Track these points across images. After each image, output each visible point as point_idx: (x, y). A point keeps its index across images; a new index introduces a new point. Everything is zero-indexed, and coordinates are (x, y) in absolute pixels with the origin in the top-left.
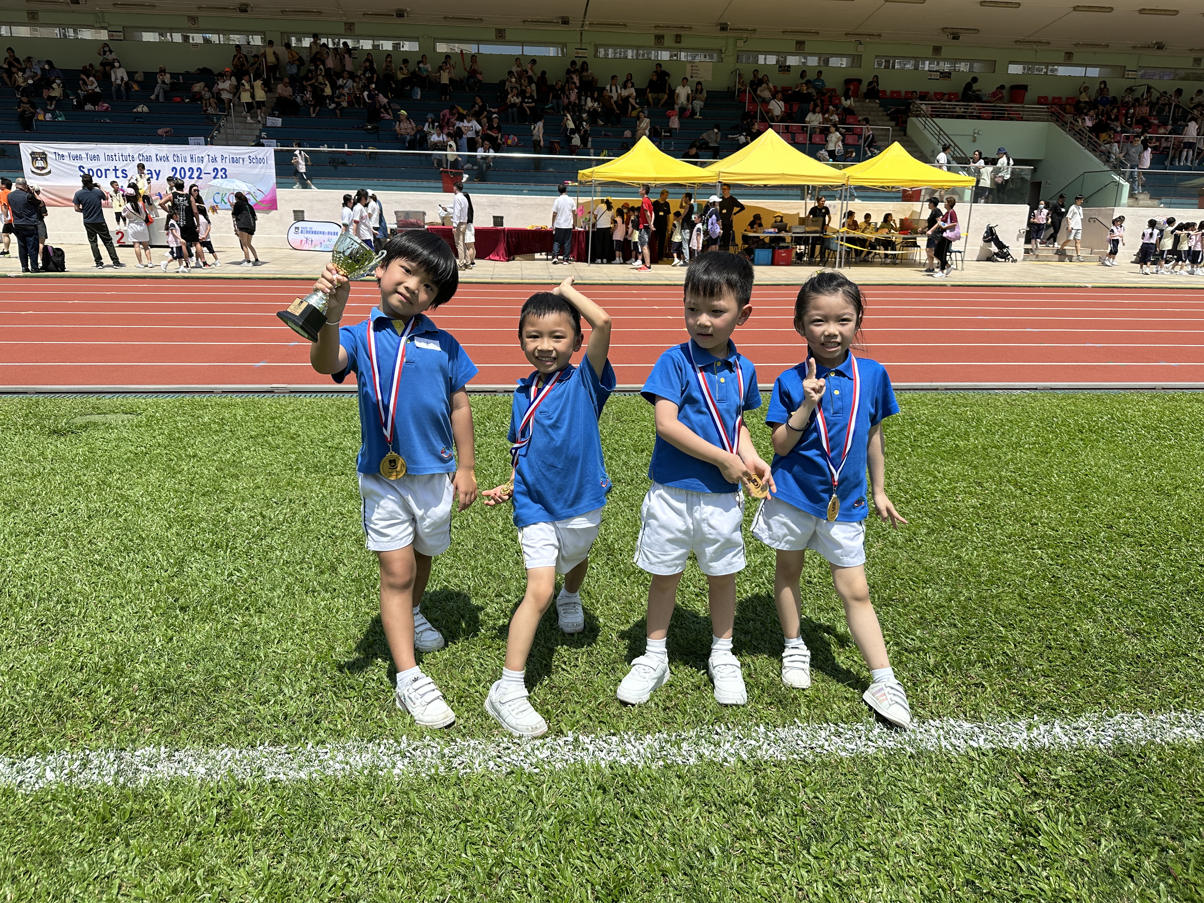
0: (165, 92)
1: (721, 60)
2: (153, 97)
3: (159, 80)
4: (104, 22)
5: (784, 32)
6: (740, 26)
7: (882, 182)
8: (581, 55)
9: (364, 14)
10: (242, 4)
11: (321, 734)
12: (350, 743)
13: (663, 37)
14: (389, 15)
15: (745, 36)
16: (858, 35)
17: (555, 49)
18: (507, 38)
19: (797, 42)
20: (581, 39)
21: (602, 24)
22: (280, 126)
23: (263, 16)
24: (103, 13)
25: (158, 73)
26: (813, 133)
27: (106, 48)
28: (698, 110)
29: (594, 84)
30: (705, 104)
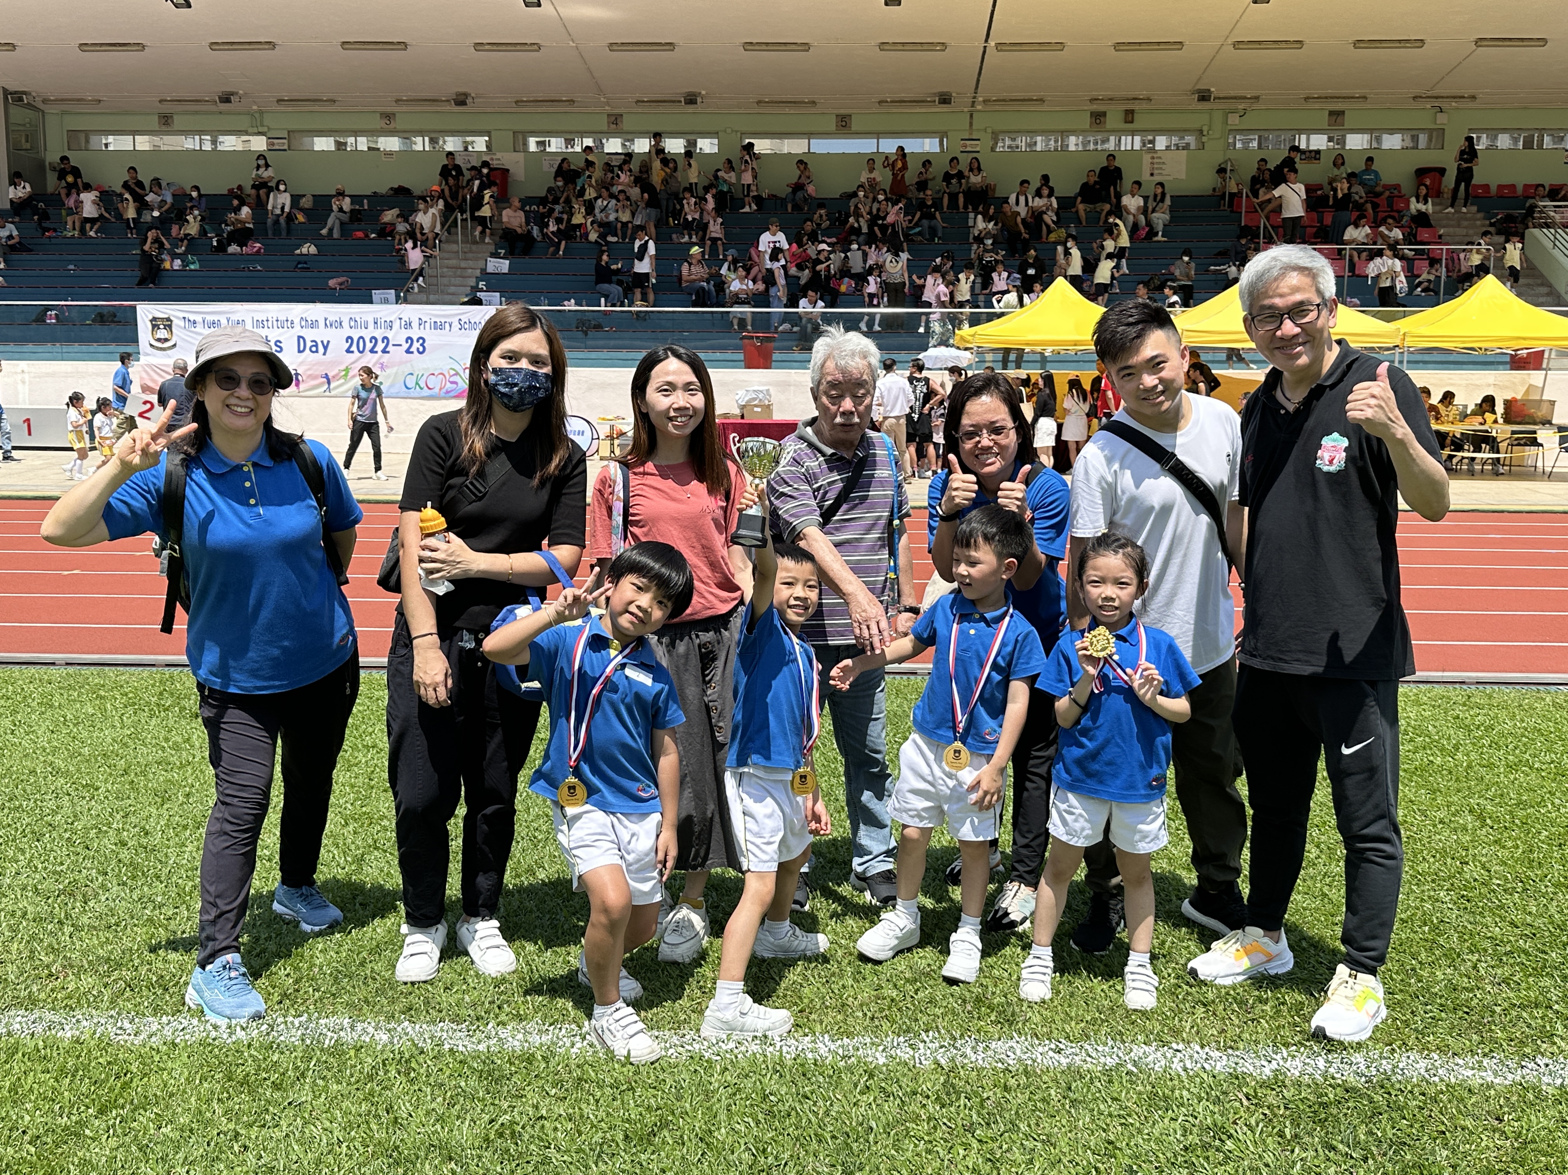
0: (342, 224)
1: (1203, 147)
2: (324, 232)
3: (335, 208)
4: (262, 125)
5: (1306, 99)
6: (1232, 93)
7: (1464, 342)
8: (969, 149)
9: (638, 102)
10: (459, 94)
11: (503, 1017)
12: (531, 1026)
13: (1104, 114)
14: (673, 102)
15: (1241, 107)
16: (1436, 98)
17: (927, 141)
18: (854, 128)
19: (1331, 113)
20: (971, 124)
21: (1004, 100)
22: (506, 271)
23: (489, 110)
24: (261, 113)
25: (334, 196)
26: (1356, 258)
27: (262, 162)
28: (1160, 228)
29: (990, 193)
30: (1171, 217)
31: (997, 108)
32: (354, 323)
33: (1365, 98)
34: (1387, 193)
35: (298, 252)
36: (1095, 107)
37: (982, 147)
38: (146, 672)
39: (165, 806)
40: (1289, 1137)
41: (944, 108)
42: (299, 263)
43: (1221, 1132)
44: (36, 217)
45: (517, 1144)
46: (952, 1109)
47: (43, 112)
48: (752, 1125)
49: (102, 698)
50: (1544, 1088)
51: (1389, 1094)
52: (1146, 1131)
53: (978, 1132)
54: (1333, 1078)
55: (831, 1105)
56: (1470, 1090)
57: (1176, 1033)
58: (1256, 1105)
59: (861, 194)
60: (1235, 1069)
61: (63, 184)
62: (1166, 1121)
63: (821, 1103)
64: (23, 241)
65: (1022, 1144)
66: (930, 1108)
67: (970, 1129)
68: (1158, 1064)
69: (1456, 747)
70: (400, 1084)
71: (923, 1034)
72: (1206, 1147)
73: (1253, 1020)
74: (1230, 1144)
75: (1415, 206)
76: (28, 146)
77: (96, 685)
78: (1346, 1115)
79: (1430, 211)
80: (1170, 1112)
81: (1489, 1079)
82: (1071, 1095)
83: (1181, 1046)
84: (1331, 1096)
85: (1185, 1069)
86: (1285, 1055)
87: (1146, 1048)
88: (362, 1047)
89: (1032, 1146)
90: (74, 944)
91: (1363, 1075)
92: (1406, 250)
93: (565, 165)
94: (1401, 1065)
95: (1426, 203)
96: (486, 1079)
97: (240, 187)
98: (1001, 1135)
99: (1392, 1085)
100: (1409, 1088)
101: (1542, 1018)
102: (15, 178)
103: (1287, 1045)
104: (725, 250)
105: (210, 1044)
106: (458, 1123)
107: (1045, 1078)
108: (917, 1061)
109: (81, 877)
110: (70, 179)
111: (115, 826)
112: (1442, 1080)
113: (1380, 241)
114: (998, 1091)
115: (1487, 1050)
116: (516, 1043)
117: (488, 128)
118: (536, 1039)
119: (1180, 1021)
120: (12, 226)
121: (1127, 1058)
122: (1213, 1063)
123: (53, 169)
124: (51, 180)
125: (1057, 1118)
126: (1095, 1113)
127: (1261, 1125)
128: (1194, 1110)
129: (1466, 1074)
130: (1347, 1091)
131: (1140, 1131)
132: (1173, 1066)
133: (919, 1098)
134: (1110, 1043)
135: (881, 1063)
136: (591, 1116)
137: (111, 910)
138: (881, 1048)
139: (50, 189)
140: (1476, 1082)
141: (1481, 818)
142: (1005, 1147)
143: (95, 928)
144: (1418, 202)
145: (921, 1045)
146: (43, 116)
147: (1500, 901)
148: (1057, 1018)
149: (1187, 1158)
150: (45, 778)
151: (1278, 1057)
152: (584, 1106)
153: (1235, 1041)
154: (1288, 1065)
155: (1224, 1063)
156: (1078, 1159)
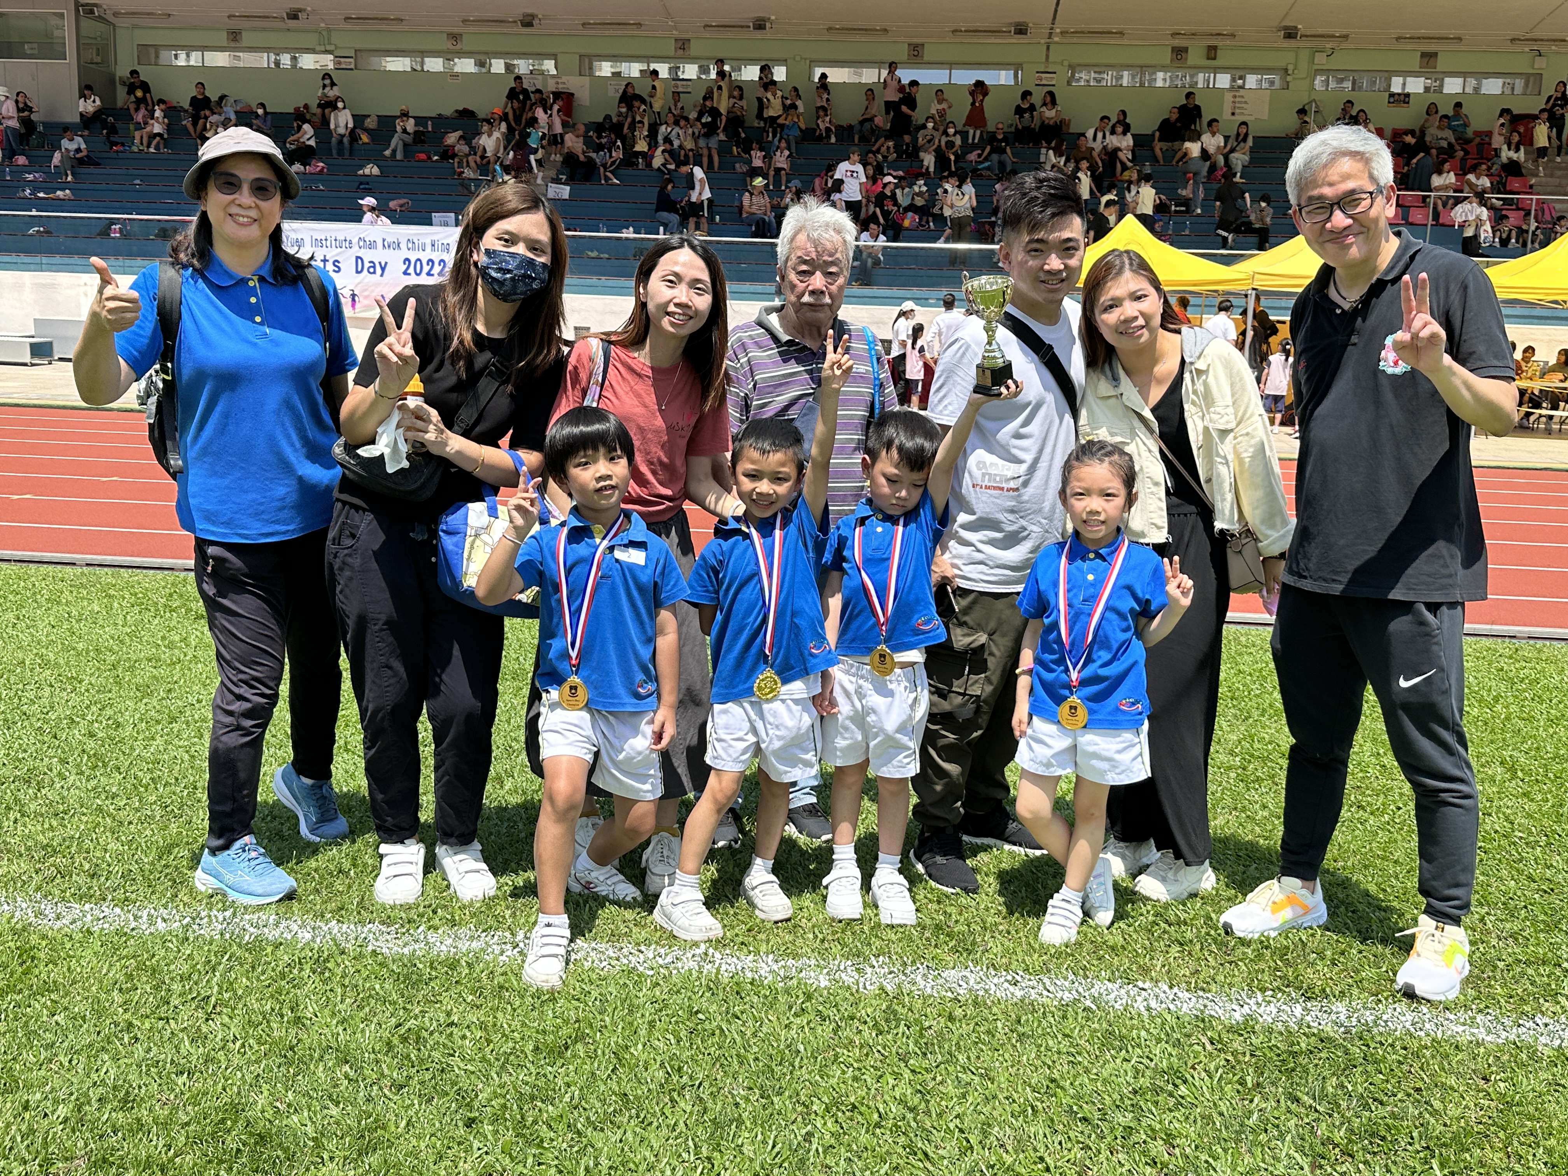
0: (405, 145)
1: (1286, 86)
2: (387, 153)
3: (399, 128)
4: (330, 44)
5: (1398, 39)
6: (1320, 31)
7: (1547, 294)
8: (1044, 82)
9: (706, 26)
10: (526, 15)
11: (436, 922)
12: (462, 931)
13: (1186, 50)
14: (742, 27)
15: (1329, 46)
16: (1536, 40)
17: (1003, 73)
18: (926, 58)
19: (1424, 55)
20: (1047, 56)
21: (1083, 32)
22: (567, 197)
23: (556, 32)
24: (329, 31)
25: (398, 117)
26: (1440, 207)
27: (327, 82)
28: (1239, 168)
29: (1064, 128)
30: (1251, 158)
31: (1075, 40)
32: (412, 244)
33: (1460, 39)
34: (1478, 140)
35: (361, 172)
36: (1178, 42)
37: (1057, 82)
38: (160, 574)
39: (144, 701)
40: (1250, 1085)
41: (1020, 39)
42: (361, 184)
43: (1177, 1076)
44: (105, 132)
45: (419, 1050)
46: (890, 1037)
47: (114, 26)
48: (673, 1041)
49: (110, 596)
50: (1540, 1049)
51: (1368, 1046)
52: (1095, 1071)
53: (912, 1062)
54: (1309, 1027)
55: (761, 1026)
56: (1457, 1047)
57: (1145, 971)
58: (1219, 1051)
59: (930, 125)
60: (1202, 1012)
61: (133, 98)
62: (1118, 1061)
63: (750, 1023)
64: (92, 155)
65: (957, 1077)
66: (866, 1034)
67: (904, 1059)
68: (1120, 1002)
69: (1496, 699)
70: (313, 983)
71: (873, 958)
72: (1157, 1091)
73: (1231, 963)
74: (1183, 1090)
75: (1506, 154)
76: (99, 59)
77: (107, 584)
78: (1316, 1065)
79: (1523, 159)
80: (1124, 1051)
81: (1480, 1037)
82: (1020, 1029)
83: (1147, 985)
84: (1303, 1045)
85: (1148, 1009)
86: (1260, 999)
87: (1110, 985)
88: (281, 944)
89: (969, 1080)
90: (16, 829)
91: (1342, 1025)
92: (1495, 199)
93: (630, 90)
94: (1385, 1017)
95: (1517, 150)
96: (404, 982)
97: (306, 106)
98: (937, 1067)
99: (1372, 1038)
100: (1390, 1041)
101: (1549, 976)
102: (85, 90)
103: (1263, 990)
104: (788, 181)
105: (126, 934)
106: (362, 1026)
107: (995, 1010)
108: (861, 985)
109: (42, 766)
110: (139, 94)
111: (89, 718)
112: (1428, 1035)
113: (1467, 188)
114: (942, 1020)
115: (1482, 1006)
116: (444, 948)
117: (554, 51)
118: (464, 946)
119: (1152, 959)
120: (80, 139)
121: (1086, 994)
122: (1179, 1005)
123: (123, 83)
124: (121, 93)
125: (1001, 1052)
126: (1042, 1049)
127: (1220, 1071)
128: (1150, 1052)
129: (1456, 1029)
130: (1322, 1041)
131: (1087, 1071)
132: (1135, 1005)
133: (856, 1023)
134: (1071, 977)
135: (822, 985)
136: (505, 1026)
137: (63, 798)
138: (825, 971)
139: (120, 104)
140: (1463, 1040)
141: (1513, 770)
142: (939, 1078)
143: (42, 815)
144: (1509, 149)
145: (869, 970)
146: (114, 30)
147: (1520, 854)
148: (1018, 950)
149: (1134, 1102)
150: (32, 670)
151: (1252, 1002)
152: (500, 1015)
153: (1208, 983)
154: (1261, 1011)
155: (1191, 1005)
156: (1015, 1096)
